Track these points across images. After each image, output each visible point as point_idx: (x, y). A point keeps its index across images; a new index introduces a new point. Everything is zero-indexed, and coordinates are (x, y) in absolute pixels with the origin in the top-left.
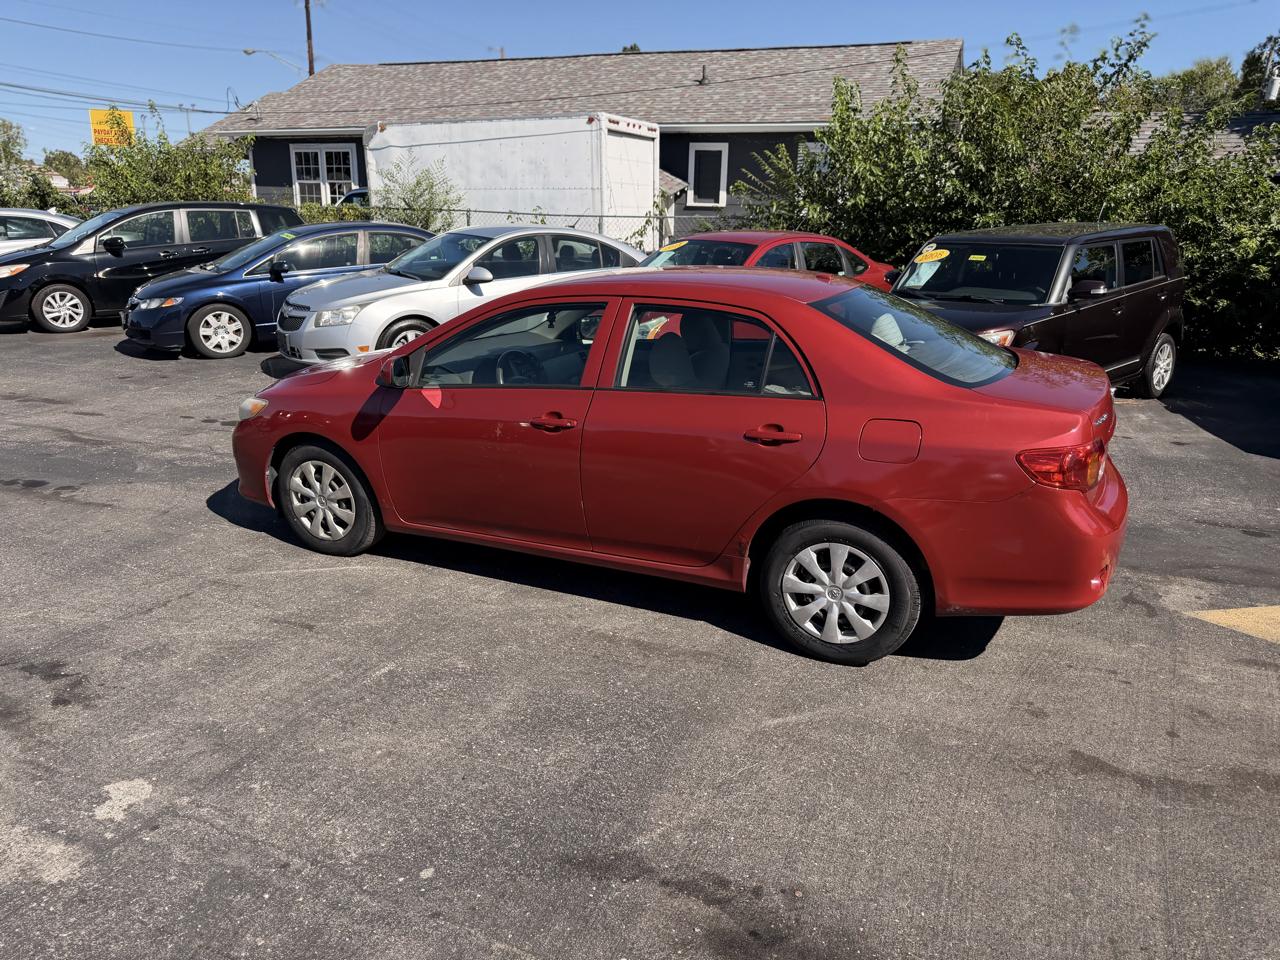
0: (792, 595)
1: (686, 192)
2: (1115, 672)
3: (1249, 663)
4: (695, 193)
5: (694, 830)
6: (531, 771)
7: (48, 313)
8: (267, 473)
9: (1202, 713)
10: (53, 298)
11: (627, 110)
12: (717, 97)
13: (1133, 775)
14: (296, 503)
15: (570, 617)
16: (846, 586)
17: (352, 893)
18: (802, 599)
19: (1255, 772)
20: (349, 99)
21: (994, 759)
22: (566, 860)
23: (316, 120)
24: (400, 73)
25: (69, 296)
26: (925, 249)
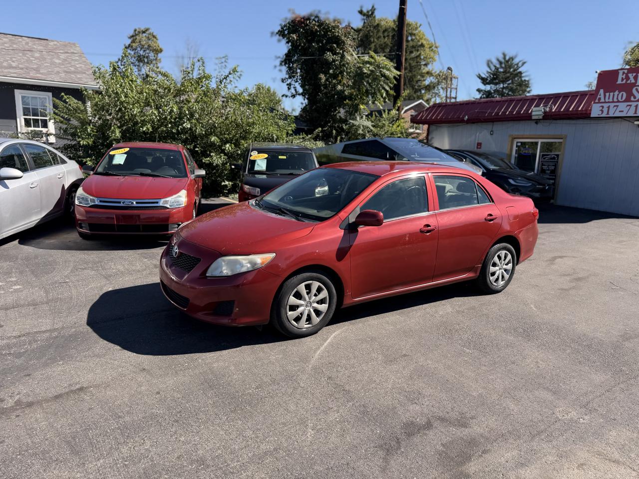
16: (504, 265)
26: (252, 153)
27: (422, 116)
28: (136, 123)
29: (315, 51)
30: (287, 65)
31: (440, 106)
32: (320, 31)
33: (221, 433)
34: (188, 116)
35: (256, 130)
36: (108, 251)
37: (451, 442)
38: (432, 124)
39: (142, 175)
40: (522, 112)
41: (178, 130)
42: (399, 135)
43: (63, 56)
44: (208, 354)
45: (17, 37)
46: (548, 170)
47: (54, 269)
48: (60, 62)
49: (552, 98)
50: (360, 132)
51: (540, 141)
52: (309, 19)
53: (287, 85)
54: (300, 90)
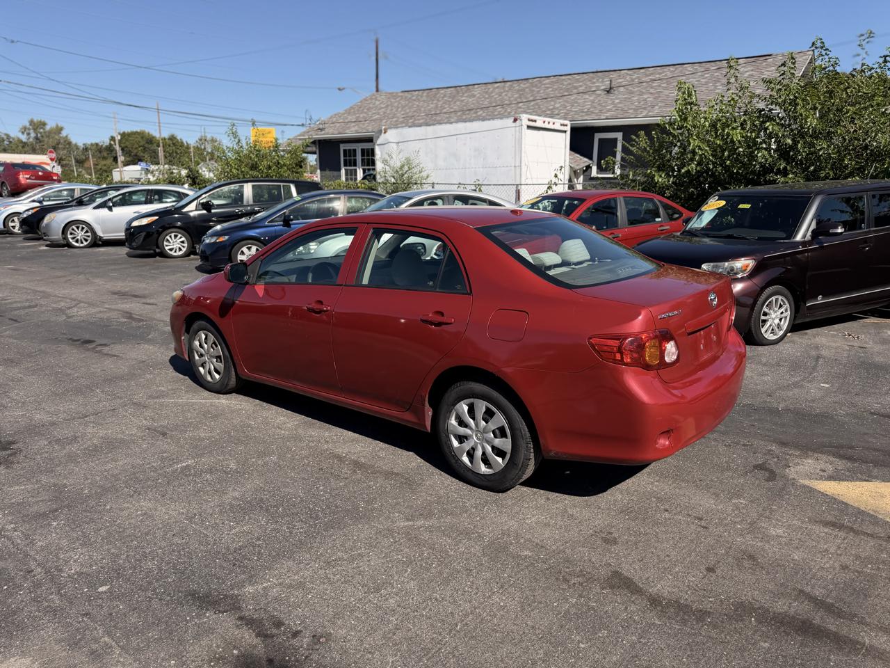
0: (455, 436)
1: (591, 167)
2: (700, 519)
3: (826, 524)
4: (598, 168)
5: (289, 587)
6: (218, 535)
7: (167, 246)
8: (183, 338)
9: (752, 557)
10: (170, 237)
11: (552, 113)
12: (617, 101)
13: (651, 595)
14: (197, 357)
15: (327, 442)
16: (485, 431)
17: (52, 594)
18: (461, 439)
19: (759, 608)
20: (379, 114)
21: (547, 569)
22: (193, 594)
23: (356, 128)
24: (413, 96)
25: (180, 236)
26: (710, 201)
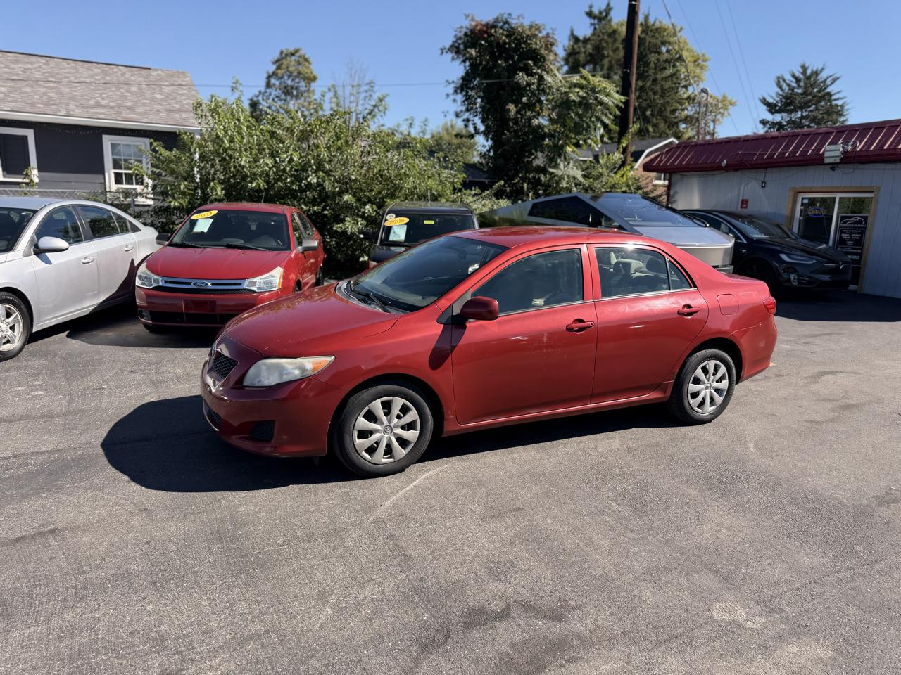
0: (691, 395)
4: (3, 171)
14: (357, 440)
16: (713, 381)
18: (695, 395)
26: (388, 217)
27: (661, 161)
28: (244, 178)
29: (502, 72)
30: (464, 93)
31: (688, 146)
32: (509, 44)
33: (206, 603)
34: (314, 167)
35: (408, 185)
36: (173, 349)
37: (526, 643)
38: (675, 172)
39: (229, 246)
40: (809, 154)
41: (300, 186)
42: (624, 189)
43: (167, 90)
44: (239, 493)
45: (112, 66)
46: (850, 240)
47: (95, 370)
48: (163, 97)
49: (857, 130)
50: (564, 184)
51: (838, 196)
52: (494, 26)
53: (464, 120)
54: (482, 128)
